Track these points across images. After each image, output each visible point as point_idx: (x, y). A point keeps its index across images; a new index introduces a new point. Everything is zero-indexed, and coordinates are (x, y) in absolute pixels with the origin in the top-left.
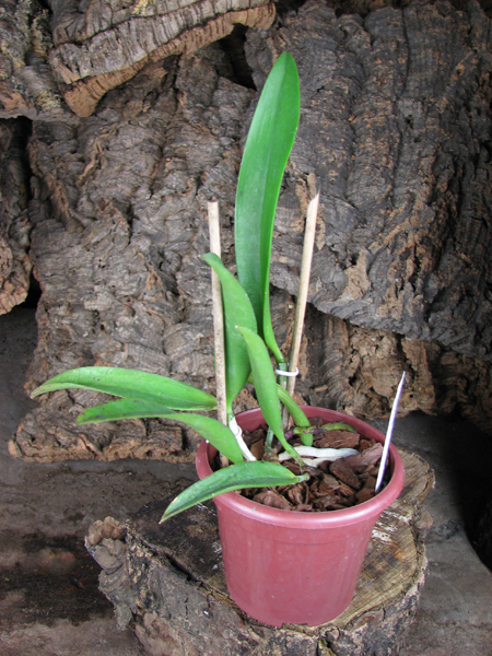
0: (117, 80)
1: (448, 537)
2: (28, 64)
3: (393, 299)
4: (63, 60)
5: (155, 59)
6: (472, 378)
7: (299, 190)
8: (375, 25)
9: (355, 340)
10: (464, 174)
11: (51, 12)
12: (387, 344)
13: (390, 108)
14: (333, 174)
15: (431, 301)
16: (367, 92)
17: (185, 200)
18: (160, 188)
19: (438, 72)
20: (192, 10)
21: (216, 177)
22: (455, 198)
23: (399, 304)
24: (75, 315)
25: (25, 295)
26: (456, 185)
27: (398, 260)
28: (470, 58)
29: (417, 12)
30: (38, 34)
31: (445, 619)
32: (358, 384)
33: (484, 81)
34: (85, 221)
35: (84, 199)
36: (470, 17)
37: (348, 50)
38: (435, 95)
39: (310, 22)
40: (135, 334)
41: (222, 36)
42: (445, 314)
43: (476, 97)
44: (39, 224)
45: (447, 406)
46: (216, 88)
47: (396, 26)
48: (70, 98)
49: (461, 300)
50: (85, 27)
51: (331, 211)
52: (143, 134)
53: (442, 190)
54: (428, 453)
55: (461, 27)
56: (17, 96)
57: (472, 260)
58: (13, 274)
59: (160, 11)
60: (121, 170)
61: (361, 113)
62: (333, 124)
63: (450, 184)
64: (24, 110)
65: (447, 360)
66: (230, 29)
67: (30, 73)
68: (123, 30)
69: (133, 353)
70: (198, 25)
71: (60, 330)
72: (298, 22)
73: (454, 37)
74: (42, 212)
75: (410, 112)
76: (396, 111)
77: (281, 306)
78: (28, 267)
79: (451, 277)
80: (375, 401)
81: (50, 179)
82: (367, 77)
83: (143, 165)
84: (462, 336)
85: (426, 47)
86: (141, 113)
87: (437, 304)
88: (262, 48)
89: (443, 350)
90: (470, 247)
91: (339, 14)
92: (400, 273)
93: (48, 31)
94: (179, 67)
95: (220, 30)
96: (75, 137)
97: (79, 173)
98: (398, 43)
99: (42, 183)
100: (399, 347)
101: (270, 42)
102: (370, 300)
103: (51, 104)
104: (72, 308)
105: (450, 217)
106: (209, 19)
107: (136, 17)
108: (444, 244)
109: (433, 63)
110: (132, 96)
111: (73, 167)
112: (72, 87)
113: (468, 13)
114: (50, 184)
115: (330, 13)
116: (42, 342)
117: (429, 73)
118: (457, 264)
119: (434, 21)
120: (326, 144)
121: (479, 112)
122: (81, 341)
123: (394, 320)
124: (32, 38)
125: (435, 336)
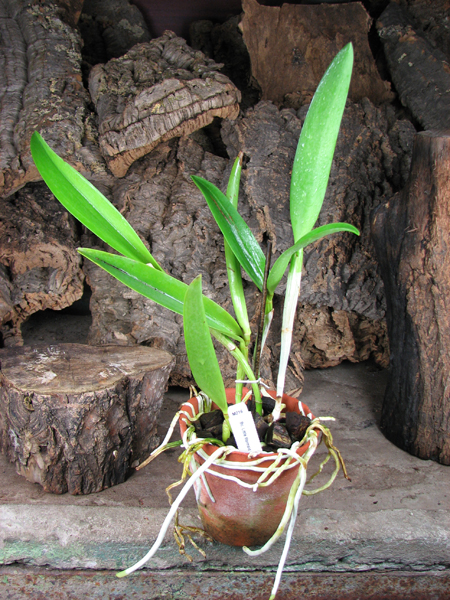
0: (141, 154)
1: (365, 427)
2: (84, 146)
3: (320, 279)
4: (108, 142)
5: (165, 140)
6: (380, 335)
7: (259, 216)
9: (301, 316)
10: (365, 204)
11: (96, 114)
12: (323, 317)
14: (280, 207)
15: (346, 282)
17: (186, 229)
18: (169, 222)
19: (345, 141)
20: (187, 109)
21: (205, 214)
23: (325, 282)
24: (117, 304)
25: (81, 294)
26: (360, 210)
27: (323, 256)
28: (365, 132)
30: (89, 127)
31: (360, 463)
32: (304, 343)
33: (376, 146)
36: (363, 108)
37: (287, 130)
38: (344, 156)
39: (262, 114)
40: (157, 311)
41: (206, 124)
42: (356, 290)
43: (371, 155)
45: (365, 355)
46: (203, 158)
48: (112, 165)
49: (365, 280)
50: (122, 122)
51: (280, 229)
52: (157, 189)
53: (351, 213)
55: (359, 113)
56: (79, 164)
57: (372, 254)
58: (73, 280)
59: (168, 110)
60: (143, 212)
62: (279, 175)
63: (356, 210)
65: (364, 325)
66: (211, 120)
67: (85, 151)
68: (146, 122)
69: (156, 321)
70: (191, 118)
71: (106, 313)
72: (254, 114)
74: (90, 242)
77: (252, 294)
78: (83, 277)
79: (358, 266)
80: (317, 355)
83: (157, 209)
84: (369, 304)
86: (155, 176)
87: (351, 286)
88: (232, 131)
89: (360, 318)
90: (370, 248)
91: (280, 109)
92: (325, 264)
93: (95, 126)
94: (178, 146)
95: (206, 121)
96: (110, 193)
101: (237, 127)
102: (307, 282)
103: (99, 169)
104: (114, 300)
106: (198, 114)
107: (154, 114)
108: (354, 246)
110: (149, 165)
112: (113, 158)
113: (363, 106)
115: (274, 108)
118: (362, 258)
120: (275, 188)
121: (373, 165)
122: (121, 318)
123: (323, 294)
124: (86, 130)
125: (352, 307)
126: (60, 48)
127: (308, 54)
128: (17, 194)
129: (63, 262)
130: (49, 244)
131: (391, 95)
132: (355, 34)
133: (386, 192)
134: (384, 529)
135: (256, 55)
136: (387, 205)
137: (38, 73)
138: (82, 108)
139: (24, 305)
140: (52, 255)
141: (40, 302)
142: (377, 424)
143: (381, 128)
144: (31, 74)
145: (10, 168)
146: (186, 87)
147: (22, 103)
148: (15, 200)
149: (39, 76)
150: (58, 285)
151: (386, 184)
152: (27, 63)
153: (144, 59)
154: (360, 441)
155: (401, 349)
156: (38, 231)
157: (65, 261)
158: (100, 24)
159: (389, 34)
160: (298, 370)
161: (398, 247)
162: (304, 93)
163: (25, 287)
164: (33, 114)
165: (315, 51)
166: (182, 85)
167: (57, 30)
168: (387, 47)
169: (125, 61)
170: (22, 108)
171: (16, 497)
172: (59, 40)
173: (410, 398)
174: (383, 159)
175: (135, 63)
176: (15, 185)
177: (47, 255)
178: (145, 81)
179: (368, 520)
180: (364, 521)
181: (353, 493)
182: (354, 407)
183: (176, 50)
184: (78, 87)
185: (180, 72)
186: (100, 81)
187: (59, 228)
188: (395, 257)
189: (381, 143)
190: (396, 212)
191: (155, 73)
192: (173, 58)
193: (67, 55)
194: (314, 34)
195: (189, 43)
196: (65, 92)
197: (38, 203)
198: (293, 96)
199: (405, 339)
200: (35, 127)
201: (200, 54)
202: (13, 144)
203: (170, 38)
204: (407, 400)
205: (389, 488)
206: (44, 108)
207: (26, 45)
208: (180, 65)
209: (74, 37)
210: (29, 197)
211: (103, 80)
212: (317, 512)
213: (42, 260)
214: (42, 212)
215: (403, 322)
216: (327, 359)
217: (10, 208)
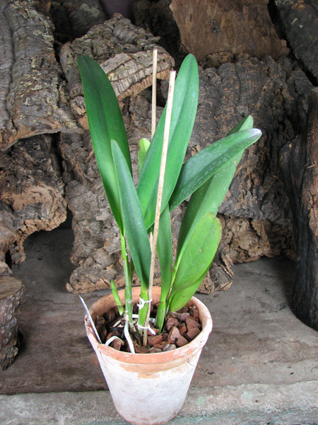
1: (281, 309)
2: (59, 107)
3: (242, 199)
4: (77, 104)
5: (120, 99)
8: (222, 72)
9: (228, 225)
10: (272, 138)
11: (67, 82)
12: (245, 224)
13: (233, 111)
15: (261, 199)
16: (222, 104)
19: (255, 91)
20: (135, 76)
22: (268, 150)
23: (245, 201)
24: (92, 224)
25: (65, 217)
26: (268, 143)
27: (243, 181)
28: (270, 83)
29: (242, 64)
30: (62, 93)
31: (279, 340)
32: (232, 245)
33: (278, 93)
34: (92, 179)
35: (90, 169)
36: (267, 64)
37: (211, 85)
38: (255, 102)
41: (150, 85)
42: (268, 205)
43: (275, 100)
44: (69, 183)
45: (277, 251)
46: (149, 109)
47: (232, 71)
48: (82, 121)
49: (275, 197)
53: (262, 147)
54: (271, 276)
55: (264, 69)
56: (57, 123)
57: (279, 178)
58: (59, 208)
59: (120, 78)
61: (220, 114)
62: (206, 121)
63: (266, 143)
64: (61, 129)
65: (276, 229)
67: (61, 111)
70: (138, 82)
71: (85, 232)
73: (261, 73)
74: (69, 178)
75: (243, 111)
76: (236, 111)
78: (66, 205)
79: (269, 187)
80: (242, 253)
81: (73, 161)
82: (221, 97)
84: (279, 215)
85: (248, 80)
87: (265, 201)
89: (272, 224)
90: (278, 173)
91: (204, 68)
92: (245, 187)
93: (67, 91)
94: (130, 101)
95: (149, 83)
96: (82, 140)
97: (87, 157)
98: (234, 80)
99: (68, 163)
100: (251, 225)
102: (232, 201)
103: (72, 124)
104: (90, 221)
105: (267, 159)
106: (143, 78)
108: (265, 172)
109: (252, 87)
111: (83, 154)
112: (82, 116)
113: (267, 62)
114: (72, 163)
115: (200, 68)
116: (77, 238)
117: (251, 92)
118: (272, 181)
119: (250, 68)
120: (204, 130)
121: (277, 108)
122: (96, 235)
123: (245, 210)
124: (60, 95)
125: (266, 217)
126: (37, 33)
127: (223, 24)
128: (13, 148)
129: (50, 198)
130: (38, 186)
131: (287, 51)
132: (258, 6)
133: (287, 128)
134: (301, 400)
135: (184, 28)
136: (290, 146)
137: (21, 54)
138: (56, 79)
139: (24, 228)
140: (41, 194)
141: (36, 225)
142: (289, 306)
143: (281, 78)
144: (17, 55)
145: (6, 129)
146: (133, 58)
147: (11, 77)
148: (12, 152)
149: (23, 56)
150: (48, 213)
151: (287, 122)
152: (13, 46)
153: (100, 37)
154: (277, 321)
155: (306, 254)
156: (29, 176)
157: (51, 197)
158: (67, 8)
159: (284, 3)
160: (228, 268)
161: (301, 178)
162: (221, 54)
163: (23, 215)
164: (20, 86)
165: (228, 21)
166: (130, 58)
167: (34, 18)
168: (282, 13)
169: (85, 40)
170: (11, 81)
171: (26, 384)
172: (36, 27)
173: (314, 289)
174: (284, 102)
175: (94, 41)
176: (11, 141)
177: (37, 194)
178: (102, 55)
179: (288, 391)
180: (285, 393)
181: (275, 366)
182: (272, 292)
183: (123, 29)
184: (52, 62)
185: (127, 46)
186: (68, 56)
187: (45, 172)
188: (299, 186)
189: (281, 90)
190: (297, 151)
191: (109, 48)
192: (121, 36)
193: (42, 37)
194: (227, 8)
195: (133, 22)
196: (43, 66)
197: (29, 153)
198: (214, 57)
199: (309, 246)
200: (22, 96)
201: (142, 31)
202: (7, 110)
203: (119, 20)
204: (311, 291)
205: (302, 360)
206: (28, 81)
207: (12, 32)
208: (127, 40)
209: (47, 23)
210: (22, 149)
211: (70, 56)
212: (249, 386)
213: (34, 198)
214: (32, 159)
215: (306, 234)
216: (249, 256)
217: (8, 159)
